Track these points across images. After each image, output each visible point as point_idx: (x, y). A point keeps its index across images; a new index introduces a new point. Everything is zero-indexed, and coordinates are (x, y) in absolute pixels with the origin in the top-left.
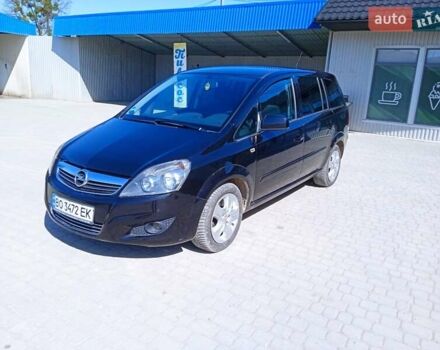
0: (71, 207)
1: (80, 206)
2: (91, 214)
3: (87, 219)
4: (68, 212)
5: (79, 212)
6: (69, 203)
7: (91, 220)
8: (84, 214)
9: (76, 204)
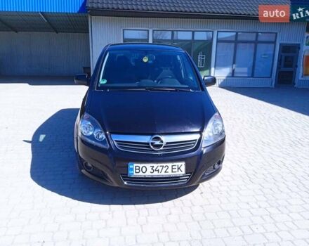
0: (160, 168)
1: (170, 165)
2: (183, 168)
3: (180, 172)
4: (156, 174)
5: (170, 170)
6: (155, 165)
7: (184, 172)
8: (176, 170)
9: (164, 165)
